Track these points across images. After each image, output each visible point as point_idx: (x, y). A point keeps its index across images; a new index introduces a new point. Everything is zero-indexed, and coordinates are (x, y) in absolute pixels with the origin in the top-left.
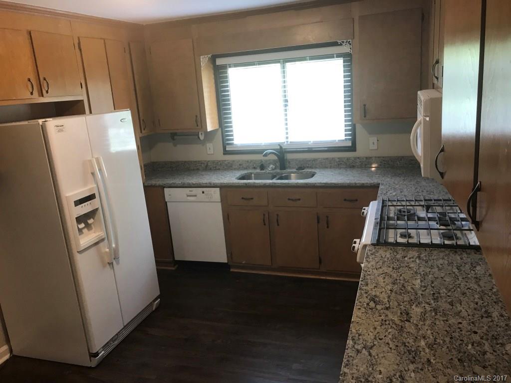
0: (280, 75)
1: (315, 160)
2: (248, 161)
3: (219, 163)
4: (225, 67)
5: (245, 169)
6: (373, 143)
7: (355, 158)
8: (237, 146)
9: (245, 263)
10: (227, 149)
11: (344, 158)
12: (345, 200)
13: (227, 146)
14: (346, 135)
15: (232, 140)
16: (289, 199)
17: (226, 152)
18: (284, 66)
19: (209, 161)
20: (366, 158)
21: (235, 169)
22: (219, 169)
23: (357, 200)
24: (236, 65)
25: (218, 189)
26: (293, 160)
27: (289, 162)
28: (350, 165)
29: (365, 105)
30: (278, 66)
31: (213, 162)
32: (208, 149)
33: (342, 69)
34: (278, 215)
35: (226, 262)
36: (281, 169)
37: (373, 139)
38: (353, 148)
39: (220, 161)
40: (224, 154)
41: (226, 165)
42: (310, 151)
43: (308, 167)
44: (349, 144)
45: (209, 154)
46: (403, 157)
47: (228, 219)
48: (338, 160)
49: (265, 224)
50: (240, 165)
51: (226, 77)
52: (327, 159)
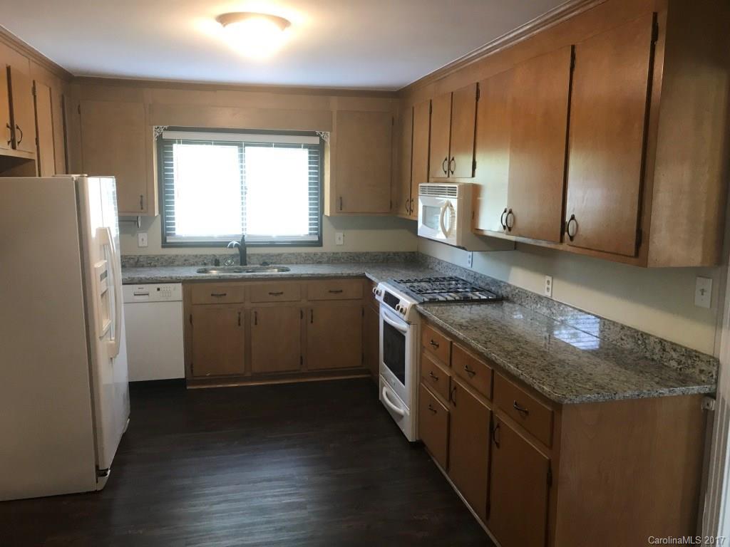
0: (238, 159)
1: (279, 255)
2: (196, 256)
3: (156, 258)
4: (171, 142)
5: (192, 265)
6: (340, 239)
7: (322, 254)
8: (181, 238)
9: (210, 376)
10: (168, 241)
11: (311, 253)
12: (330, 292)
13: (168, 237)
14: (310, 229)
15: (174, 229)
16: (270, 294)
17: (165, 244)
18: (242, 150)
19: (140, 256)
20: (334, 253)
21: (178, 265)
22: (155, 266)
23: (341, 291)
24: (186, 142)
25: (180, 284)
26: (254, 255)
27: (249, 257)
28: (318, 261)
29: (341, 198)
30: (235, 149)
31: (148, 257)
32: (140, 240)
33: (307, 160)
34: (256, 313)
35: (184, 377)
36: (241, 265)
37: (339, 234)
38: (319, 243)
39: (156, 256)
40: (163, 247)
41: (166, 260)
42: (272, 244)
43: (271, 263)
44: (316, 238)
45: (141, 247)
46: (368, 253)
47: (191, 322)
48: (304, 255)
49: (239, 324)
50: (186, 260)
51: (172, 154)
52: (293, 254)
